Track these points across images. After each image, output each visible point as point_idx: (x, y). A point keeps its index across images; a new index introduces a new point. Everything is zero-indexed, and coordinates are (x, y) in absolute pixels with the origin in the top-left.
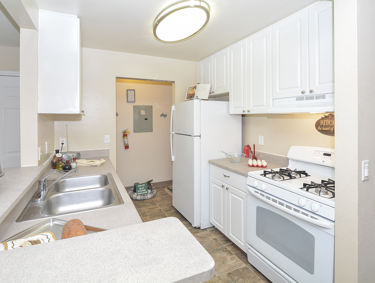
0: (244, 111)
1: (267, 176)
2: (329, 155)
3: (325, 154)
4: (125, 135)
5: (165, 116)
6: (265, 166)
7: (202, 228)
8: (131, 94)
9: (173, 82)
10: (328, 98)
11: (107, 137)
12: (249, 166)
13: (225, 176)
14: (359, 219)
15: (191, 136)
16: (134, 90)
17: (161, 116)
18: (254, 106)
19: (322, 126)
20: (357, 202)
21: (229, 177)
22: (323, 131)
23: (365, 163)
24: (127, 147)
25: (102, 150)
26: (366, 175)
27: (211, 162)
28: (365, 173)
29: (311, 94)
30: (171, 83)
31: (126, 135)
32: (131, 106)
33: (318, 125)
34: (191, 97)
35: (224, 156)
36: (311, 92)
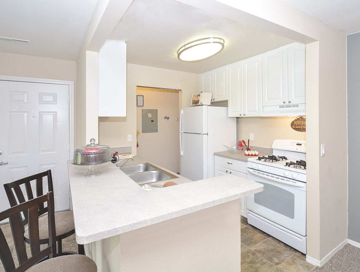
0: (241, 115)
1: (261, 160)
2: (301, 145)
3: (297, 144)
5: (168, 118)
6: (257, 154)
8: (140, 99)
9: (181, 90)
10: (301, 107)
11: (130, 136)
12: (246, 155)
13: (229, 163)
14: (320, 178)
15: (200, 134)
16: (143, 96)
17: (165, 118)
18: (248, 111)
19: (295, 125)
20: (319, 168)
21: (232, 164)
22: (296, 128)
23: (323, 146)
25: (126, 147)
26: (323, 153)
27: (215, 154)
28: (323, 152)
29: (289, 104)
30: (177, 91)
32: (140, 109)
33: (292, 124)
34: (196, 103)
35: (226, 149)
36: (289, 102)
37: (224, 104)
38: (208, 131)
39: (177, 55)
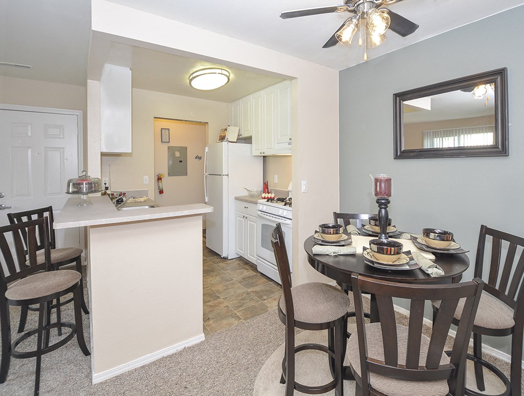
0: (261, 153)
4: (159, 179)
5: (200, 158)
6: (272, 197)
7: (229, 258)
8: (165, 133)
9: (207, 123)
11: (146, 177)
12: (262, 198)
15: (220, 175)
16: (169, 129)
17: (196, 158)
18: (267, 149)
21: (247, 207)
23: (304, 183)
24: (161, 192)
25: (141, 191)
27: (237, 199)
28: (304, 188)
30: (205, 124)
31: (161, 179)
32: (165, 146)
34: (222, 138)
37: (248, 140)
38: (228, 172)
39: (189, 81)
